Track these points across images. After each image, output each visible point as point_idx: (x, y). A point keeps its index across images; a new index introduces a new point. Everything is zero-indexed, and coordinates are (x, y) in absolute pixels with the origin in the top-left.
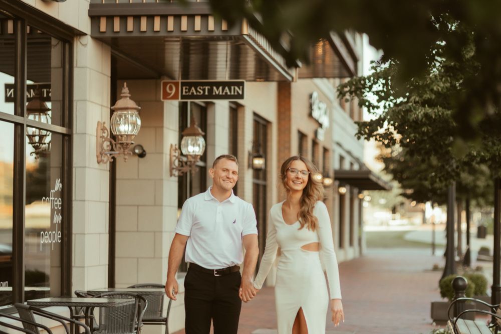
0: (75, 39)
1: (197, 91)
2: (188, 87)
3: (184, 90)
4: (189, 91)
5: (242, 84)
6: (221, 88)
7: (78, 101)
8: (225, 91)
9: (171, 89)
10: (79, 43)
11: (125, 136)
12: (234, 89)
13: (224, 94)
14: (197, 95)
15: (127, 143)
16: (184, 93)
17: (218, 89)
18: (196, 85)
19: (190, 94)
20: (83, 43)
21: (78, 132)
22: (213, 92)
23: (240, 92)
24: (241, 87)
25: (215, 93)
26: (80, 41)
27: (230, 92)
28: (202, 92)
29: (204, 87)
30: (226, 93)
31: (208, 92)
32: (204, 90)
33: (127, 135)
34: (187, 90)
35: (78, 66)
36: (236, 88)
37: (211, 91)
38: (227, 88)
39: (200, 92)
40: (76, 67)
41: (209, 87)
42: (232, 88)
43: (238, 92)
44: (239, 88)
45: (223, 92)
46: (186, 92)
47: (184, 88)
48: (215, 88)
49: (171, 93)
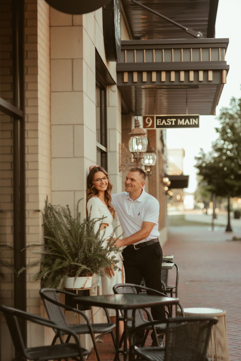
0: (107, 87)
1: (167, 122)
2: (160, 120)
3: (158, 122)
4: (161, 122)
5: (198, 117)
6: (183, 120)
7: (110, 129)
8: (186, 122)
9: (149, 121)
10: (110, 90)
11: (139, 153)
12: (192, 120)
13: (185, 124)
14: (167, 125)
15: (139, 158)
16: (158, 124)
17: (181, 120)
18: (166, 118)
19: (162, 124)
20: (113, 90)
21: (111, 150)
22: (178, 123)
23: (197, 123)
24: (197, 119)
25: (180, 123)
26: (111, 89)
27: (190, 122)
28: (170, 123)
29: (172, 120)
30: (187, 124)
31: (175, 123)
32: (172, 122)
33: (140, 153)
34: (160, 122)
35: (110, 105)
36: (194, 120)
37: (176, 122)
38: (187, 120)
39: (169, 123)
40: (109, 106)
41: (175, 120)
42: (191, 120)
43: (195, 123)
44: (196, 120)
45: (184, 123)
46: (159, 123)
47: (158, 120)
48: (179, 120)
49: (148, 124)
